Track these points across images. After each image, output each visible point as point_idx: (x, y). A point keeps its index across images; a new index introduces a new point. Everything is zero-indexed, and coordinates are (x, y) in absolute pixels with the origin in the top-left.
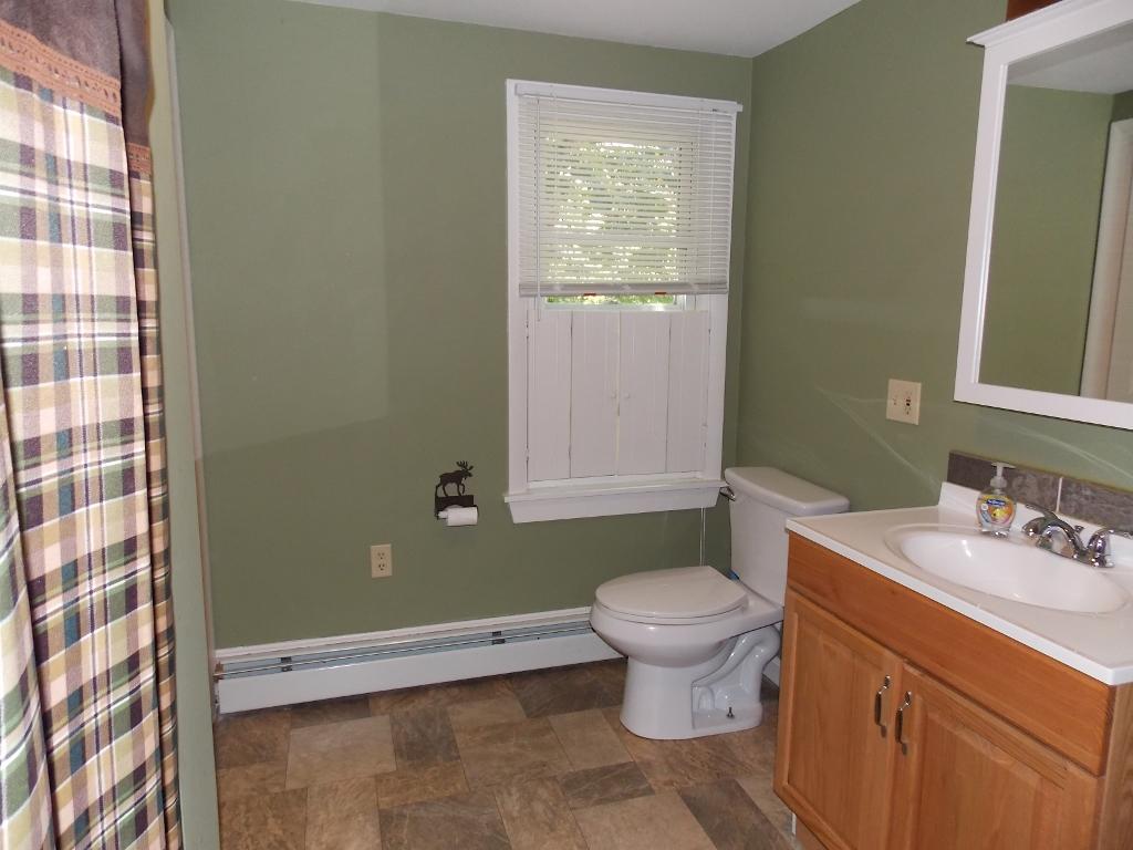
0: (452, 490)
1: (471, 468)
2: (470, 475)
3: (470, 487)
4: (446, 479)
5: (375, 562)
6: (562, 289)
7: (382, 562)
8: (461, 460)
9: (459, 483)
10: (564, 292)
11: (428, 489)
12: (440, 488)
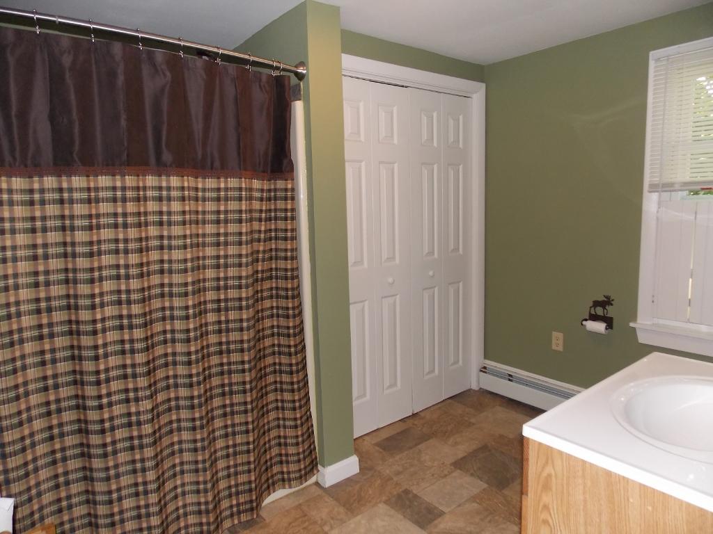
0: (599, 311)
1: (613, 300)
2: (612, 305)
3: (611, 311)
4: (596, 304)
5: (554, 341)
6: (681, 186)
7: (557, 341)
8: (606, 294)
9: (604, 308)
10: (683, 188)
11: (585, 308)
12: (593, 309)
